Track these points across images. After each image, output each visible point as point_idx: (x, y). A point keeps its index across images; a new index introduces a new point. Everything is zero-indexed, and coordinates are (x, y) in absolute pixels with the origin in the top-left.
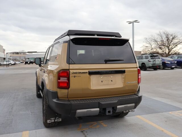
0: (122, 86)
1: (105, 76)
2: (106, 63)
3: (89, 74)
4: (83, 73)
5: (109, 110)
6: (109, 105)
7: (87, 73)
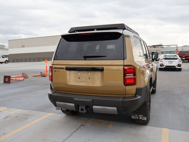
0: (101, 85)
1: (83, 73)
2: (85, 60)
3: (66, 70)
4: (61, 68)
5: (82, 108)
6: (83, 103)
7: (64, 68)
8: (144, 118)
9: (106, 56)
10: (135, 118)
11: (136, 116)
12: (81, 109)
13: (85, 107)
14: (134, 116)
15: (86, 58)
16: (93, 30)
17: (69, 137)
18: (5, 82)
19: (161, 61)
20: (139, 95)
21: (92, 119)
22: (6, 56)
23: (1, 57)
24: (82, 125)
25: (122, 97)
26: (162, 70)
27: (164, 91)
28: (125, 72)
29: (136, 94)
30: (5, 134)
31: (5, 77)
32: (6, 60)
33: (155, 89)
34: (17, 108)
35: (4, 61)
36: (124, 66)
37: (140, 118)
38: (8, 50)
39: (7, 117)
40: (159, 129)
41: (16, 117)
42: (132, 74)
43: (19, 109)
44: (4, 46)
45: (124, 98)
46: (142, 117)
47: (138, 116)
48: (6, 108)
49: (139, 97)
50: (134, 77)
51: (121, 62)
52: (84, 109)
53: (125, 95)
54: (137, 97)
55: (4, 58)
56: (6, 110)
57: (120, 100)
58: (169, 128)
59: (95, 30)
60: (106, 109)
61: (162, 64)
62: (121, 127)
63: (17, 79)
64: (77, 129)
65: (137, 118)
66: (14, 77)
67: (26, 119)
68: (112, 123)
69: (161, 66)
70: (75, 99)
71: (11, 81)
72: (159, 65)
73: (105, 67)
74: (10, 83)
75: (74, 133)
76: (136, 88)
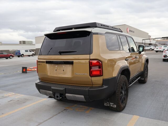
3: (46, 63)
4: (43, 62)
7: (45, 62)
8: (114, 105)
9: (76, 52)
10: (107, 105)
11: (107, 103)
12: (57, 96)
13: (59, 94)
14: (106, 104)
15: (61, 53)
16: (72, 29)
17: (49, 119)
18: (23, 72)
19: (165, 52)
20: (105, 85)
21: (76, 105)
22: (33, 50)
23: (29, 51)
24: (65, 109)
25: (90, 87)
26: (166, 60)
27: (156, 81)
28: (91, 65)
29: (103, 84)
30: (3, 114)
31: (23, 68)
32: (33, 54)
33: (144, 79)
34: (22, 94)
35: (31, 54)
36: (90, 59)
37: (111, 106)
38: (35, 45)
39: (11, 101)
40: (131, 116)
41: (18, 101)
42: (98, 67)
43: (23, 94)
44: (32, 42)
45: (92, 87)
46: (113, 104)
47: (109, 104)
48: (14, 94)
49: (105, 87)
50: (100, 69)
51: (87, 56)
52: (59, 96)
53: (92, 85)
54: (104, 87)
55: (31, 52)
56: (13, 95)
57: (87, 89)
58: (140, 116)
59: (73, 29)
60: (75, 96)
61: (166, 55)
62: (97, 112)
63: (33, 69)
64: (59, 113)
65: (109, 105)
66: (32, 68)
67: (24, 102)
68: (91, 109)
69: (164, 57)
70: (52, 88)
71: (27, 71)
72: (163, 56)
73: (74, 61)
74: (26, 73)
75: (55, 115)
76: (102, 79)
